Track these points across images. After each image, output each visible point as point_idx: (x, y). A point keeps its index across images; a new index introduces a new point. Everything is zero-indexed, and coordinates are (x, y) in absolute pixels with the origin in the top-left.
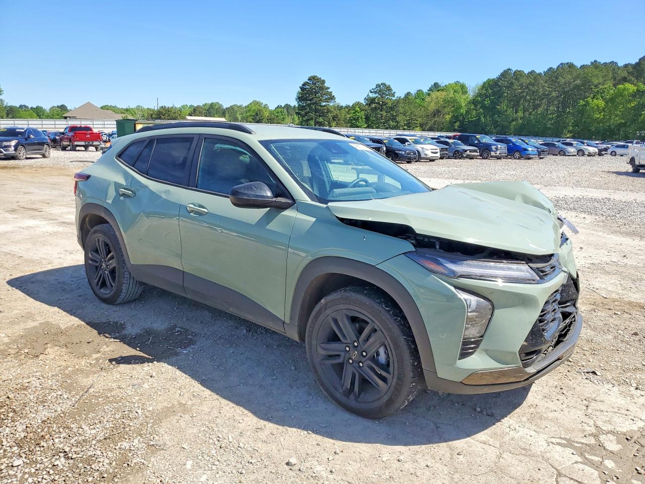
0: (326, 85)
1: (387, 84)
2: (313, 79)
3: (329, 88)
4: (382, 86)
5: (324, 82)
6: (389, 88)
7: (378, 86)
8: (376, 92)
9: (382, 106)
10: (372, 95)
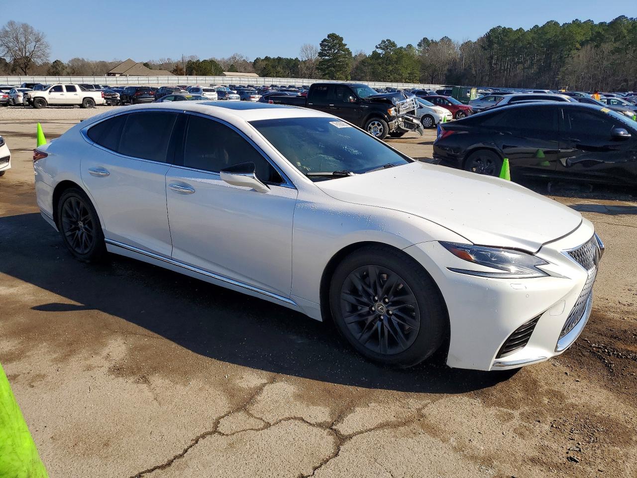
0: (344, 42)
1: (392, 40)
2: (332, 36)
3: (346, 45)
4: (387, 42)
5: (341, 39)
6: (393, 44)
7: (383, 42)
8: (381, 48)
9: (387, 59)
10: (380, 51)
